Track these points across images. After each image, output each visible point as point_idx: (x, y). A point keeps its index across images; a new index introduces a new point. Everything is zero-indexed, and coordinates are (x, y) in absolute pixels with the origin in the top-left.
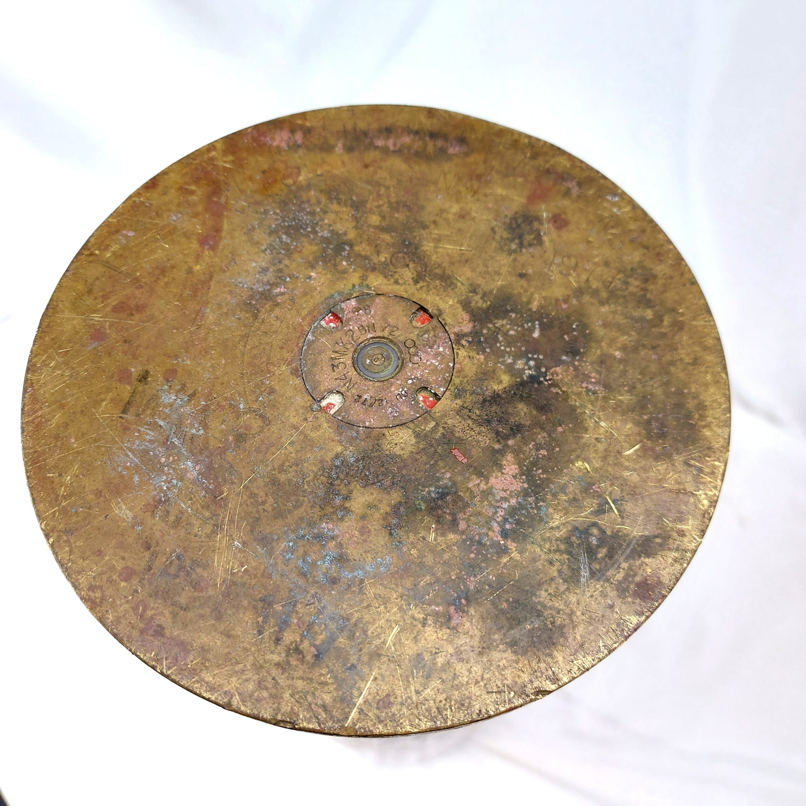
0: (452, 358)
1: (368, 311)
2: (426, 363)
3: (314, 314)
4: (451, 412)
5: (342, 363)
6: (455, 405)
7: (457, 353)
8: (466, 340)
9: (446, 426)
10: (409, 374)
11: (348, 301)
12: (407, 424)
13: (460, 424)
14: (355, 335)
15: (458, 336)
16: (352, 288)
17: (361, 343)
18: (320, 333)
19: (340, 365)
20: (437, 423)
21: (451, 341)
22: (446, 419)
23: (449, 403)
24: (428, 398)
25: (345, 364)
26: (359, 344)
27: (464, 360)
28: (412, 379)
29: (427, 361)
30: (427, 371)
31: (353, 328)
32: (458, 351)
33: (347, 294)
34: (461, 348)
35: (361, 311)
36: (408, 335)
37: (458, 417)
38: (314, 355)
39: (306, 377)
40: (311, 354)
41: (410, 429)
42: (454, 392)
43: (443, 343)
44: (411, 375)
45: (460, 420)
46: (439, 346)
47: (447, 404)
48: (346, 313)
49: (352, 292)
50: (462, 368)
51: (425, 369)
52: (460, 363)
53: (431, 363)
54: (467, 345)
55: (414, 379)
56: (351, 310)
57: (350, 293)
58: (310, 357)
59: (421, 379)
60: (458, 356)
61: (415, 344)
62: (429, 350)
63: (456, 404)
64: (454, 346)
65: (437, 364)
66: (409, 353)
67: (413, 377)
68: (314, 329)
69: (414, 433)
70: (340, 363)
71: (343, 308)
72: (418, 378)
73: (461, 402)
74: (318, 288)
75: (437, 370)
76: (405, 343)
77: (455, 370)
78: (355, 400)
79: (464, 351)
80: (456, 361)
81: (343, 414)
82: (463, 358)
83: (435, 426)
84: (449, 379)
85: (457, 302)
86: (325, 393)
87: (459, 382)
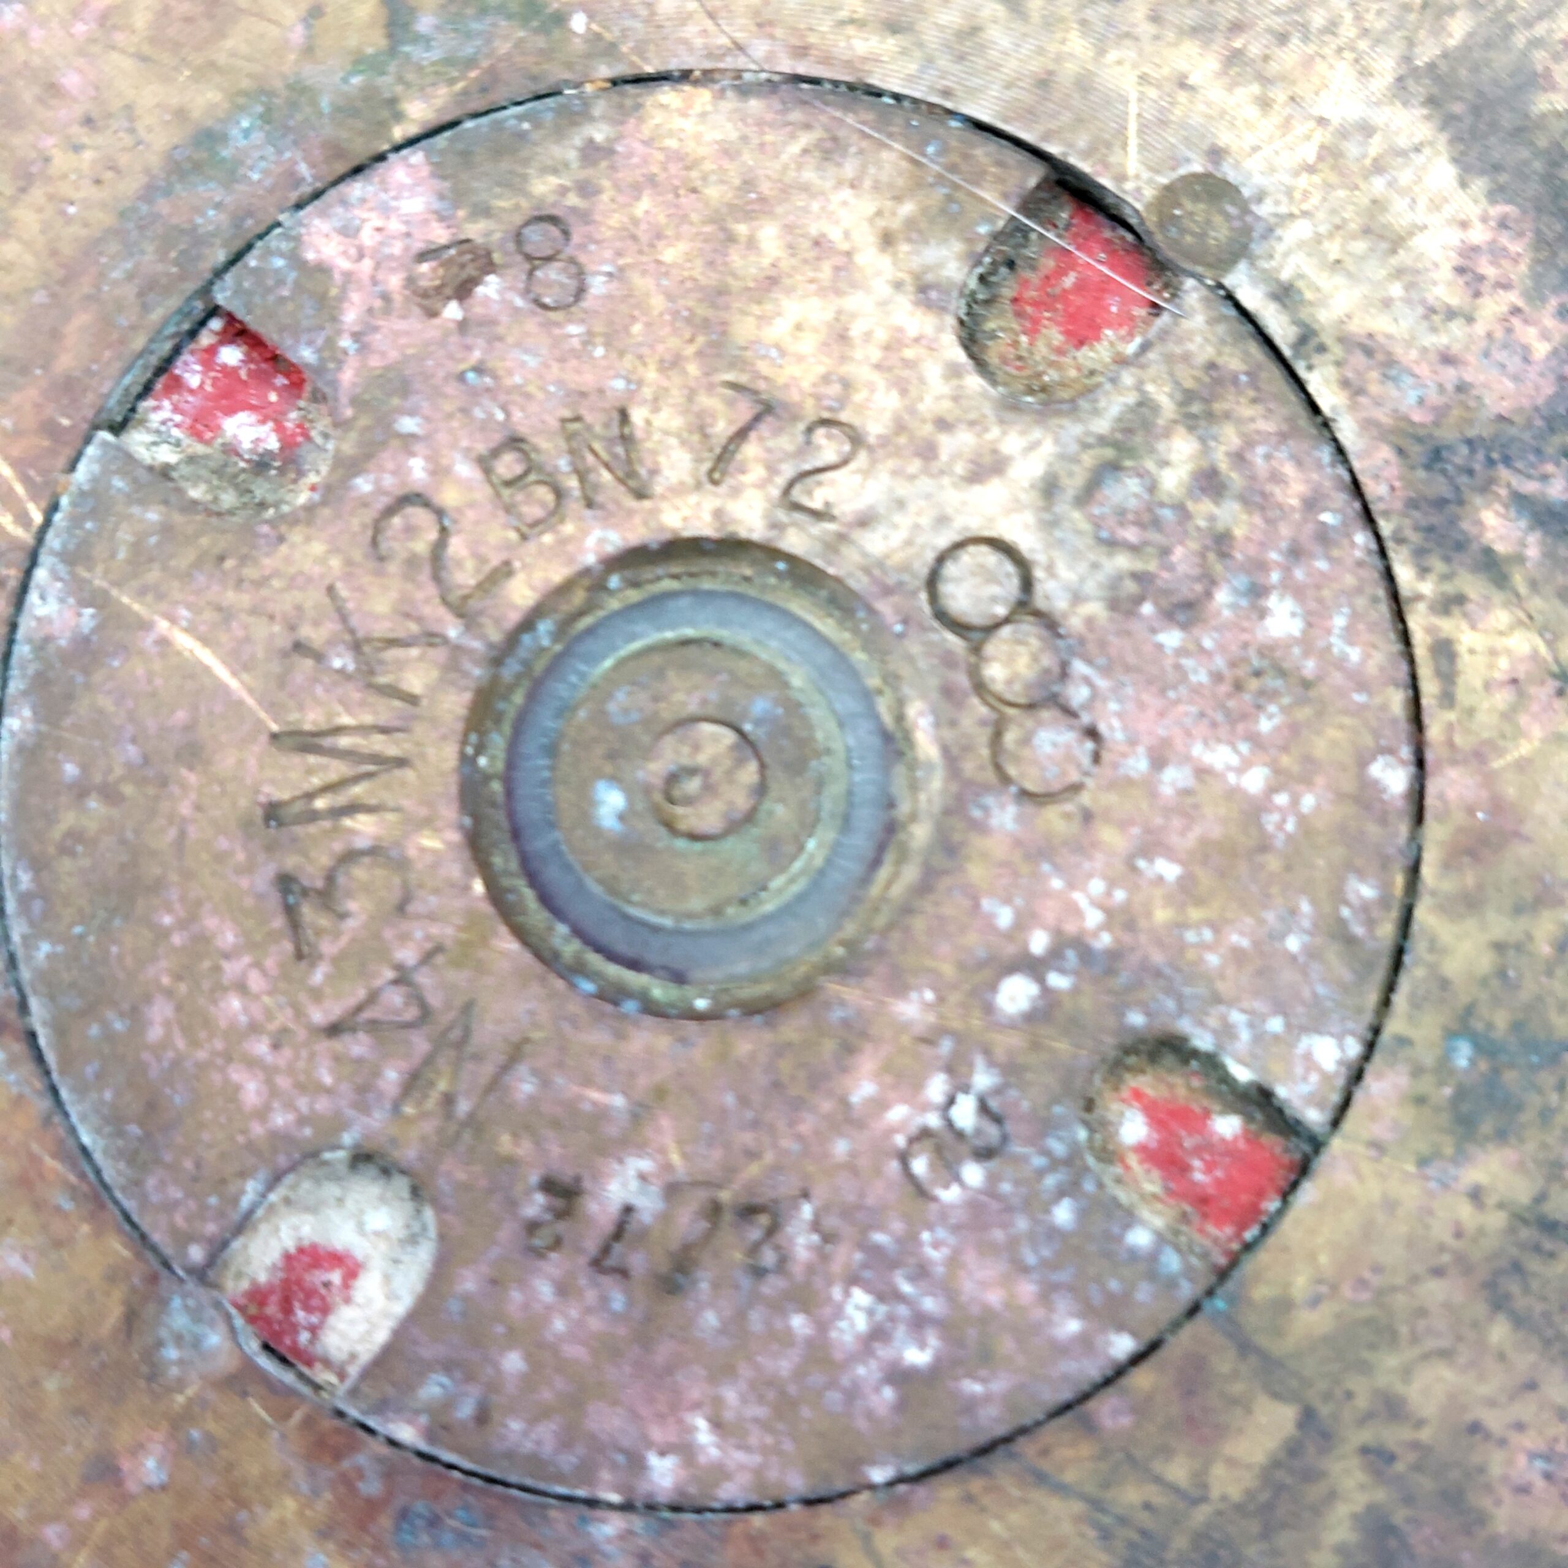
0: (1397, 700)
1: (552, 273)
2: (1149, 787)
3: (65, 362)
4: (1434, 1291)
5: (374, 851)
6: (1465, 1212)
7: (1445, 650)
8: (1520, 501)
9: (1393, 1436)
10: (1005, 917)
11: (356, 189)
12: (1026, 1447)
13: (1525, 1409)
14: (456, 546)
15: (1436, 456)
16: (375, 42)
17: (528, 624)
18: (140, 556)
19: (360, 872)
20: (1308, 1417)
21: (1368, 517)
22: (1390, 1361)
23: (1410, 1194)
24: (1197, 1121)
25: (402, 864)
26: (513, 639)
27: (1508, 715)
28: (1034, 967)
29: (1158, 762)
30: (1169, 870)
31: (439, 471)
32: (1447, 626)
33: (346, 110)
34: (1472, 585)
35: (490, 288)
36: (951, 496)
37: (1499, 1332)
38: (110, 794)
39: (60, 1031)
40: (81, 791)
41: (1061, 1490)
42: (1443, 1067)
43: (1296, 553)
44: (1024, 922)
45: (1525, 1361)
46: (1257, 592)
47: (1390, 1205)
48: (351, 316)
49: (386, 82)
50: (1497, 806)
51: (1151, 846)
52: (1479, 756)
53: (1203, 772)
54: (1533, 552)
55: (1054, 957)
56: (394, 282)
57: (369, 93)
58: (68, 819)
59: (1114, 955)
60: (1448, 676)
61: (1027, 584)
62: (1171, 638)
63: (1476, 1195)
64: (1404, 574)
65: (1255, 780)
66: (980, 687)
67: (1039, 943)
68: (76, 521)
69: (1106, 1535)
70: (350, 856)
71: (322, 269)
72: (1086, 953)
73: (1520, 1167)
74: (71, 81)
75: (1264, 846)
76: (933, 581)
77: (1435, 833)
78: (533, 1227)
79: (1501, 617)
80: (1434, 732)
81: (433, 1389)
82: (1502, 698)
83: (1293, 1449)
84: (1387, 930)
85: (1400, 87)
86: (251, 1189)
87: (1486, 963)
